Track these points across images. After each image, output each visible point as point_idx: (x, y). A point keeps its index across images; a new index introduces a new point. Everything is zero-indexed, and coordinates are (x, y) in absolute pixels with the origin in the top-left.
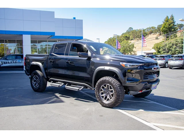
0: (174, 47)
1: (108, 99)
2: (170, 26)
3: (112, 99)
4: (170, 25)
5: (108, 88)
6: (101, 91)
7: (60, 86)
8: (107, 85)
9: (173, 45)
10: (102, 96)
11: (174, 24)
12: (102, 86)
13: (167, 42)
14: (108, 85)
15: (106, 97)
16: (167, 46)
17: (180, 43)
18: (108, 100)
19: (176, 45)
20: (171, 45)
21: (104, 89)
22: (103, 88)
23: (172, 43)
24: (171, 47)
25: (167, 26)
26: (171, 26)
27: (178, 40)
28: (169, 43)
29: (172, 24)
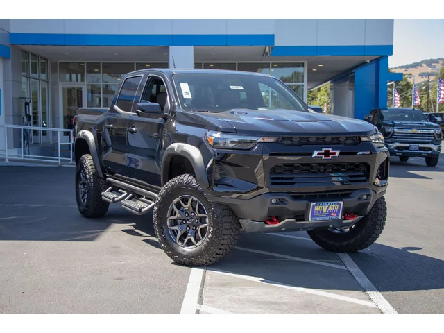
1: (190, 240)
3: (200, 242)
5: (194, 209)
6: (171, 215)
7: (116, 199)
8: (190, 200)
10: (173, 230)
12: (175, 201)
14: (193, 200)
15: (184, 235)
18: (189, 243)
21: (182, 209)
22: (178, 206)
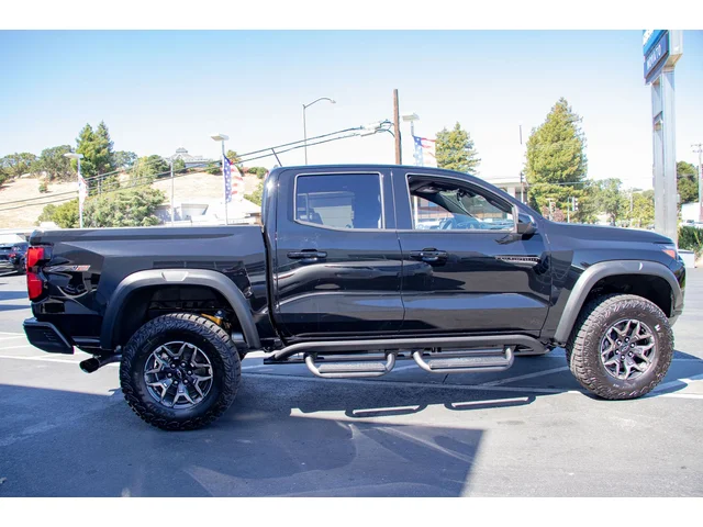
0: (118, 214)
2: (98, 155)
4: (98, 151)
9: (113, 208)
11: (109, 150)
13: (94, 201)
16: (98, 212)
17: (131, 205)
19: (122, 209)
20: (106, 209)
23: (110, 202)
24: (107, 215)
25: (91, 153)
26: (101, 154)
27: (128, 197)
28: (102, 202)
29: (105, 150)
